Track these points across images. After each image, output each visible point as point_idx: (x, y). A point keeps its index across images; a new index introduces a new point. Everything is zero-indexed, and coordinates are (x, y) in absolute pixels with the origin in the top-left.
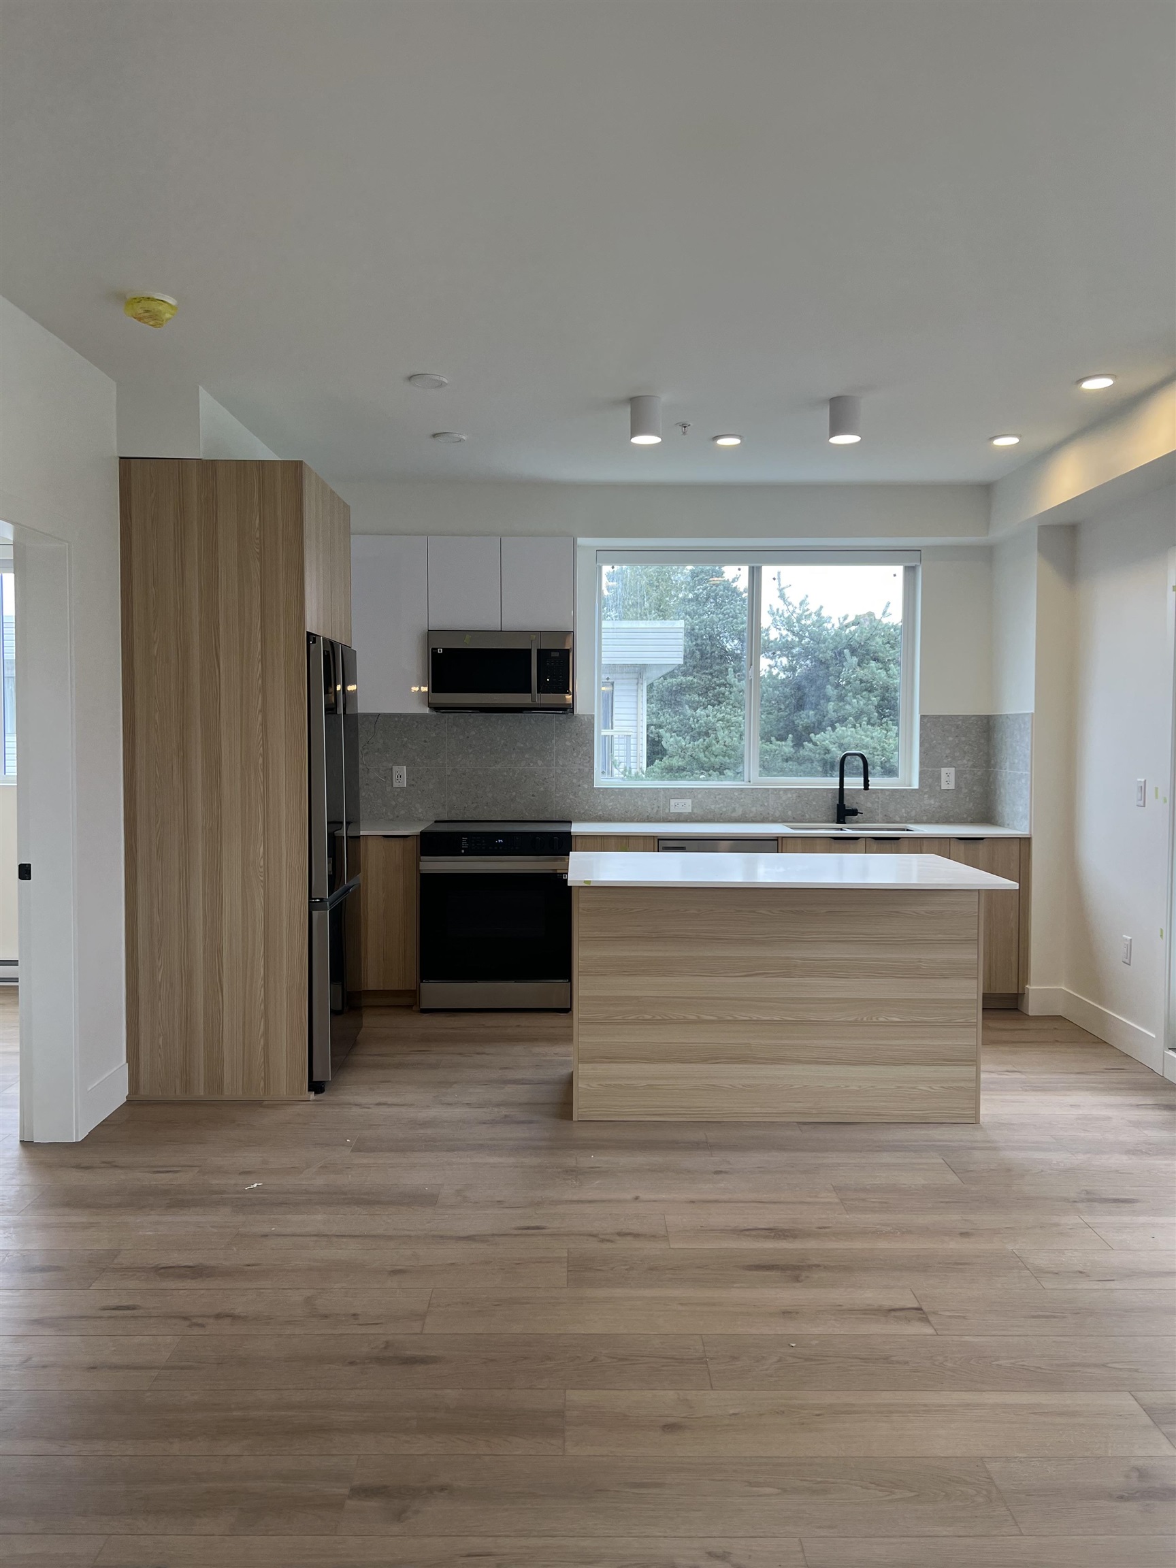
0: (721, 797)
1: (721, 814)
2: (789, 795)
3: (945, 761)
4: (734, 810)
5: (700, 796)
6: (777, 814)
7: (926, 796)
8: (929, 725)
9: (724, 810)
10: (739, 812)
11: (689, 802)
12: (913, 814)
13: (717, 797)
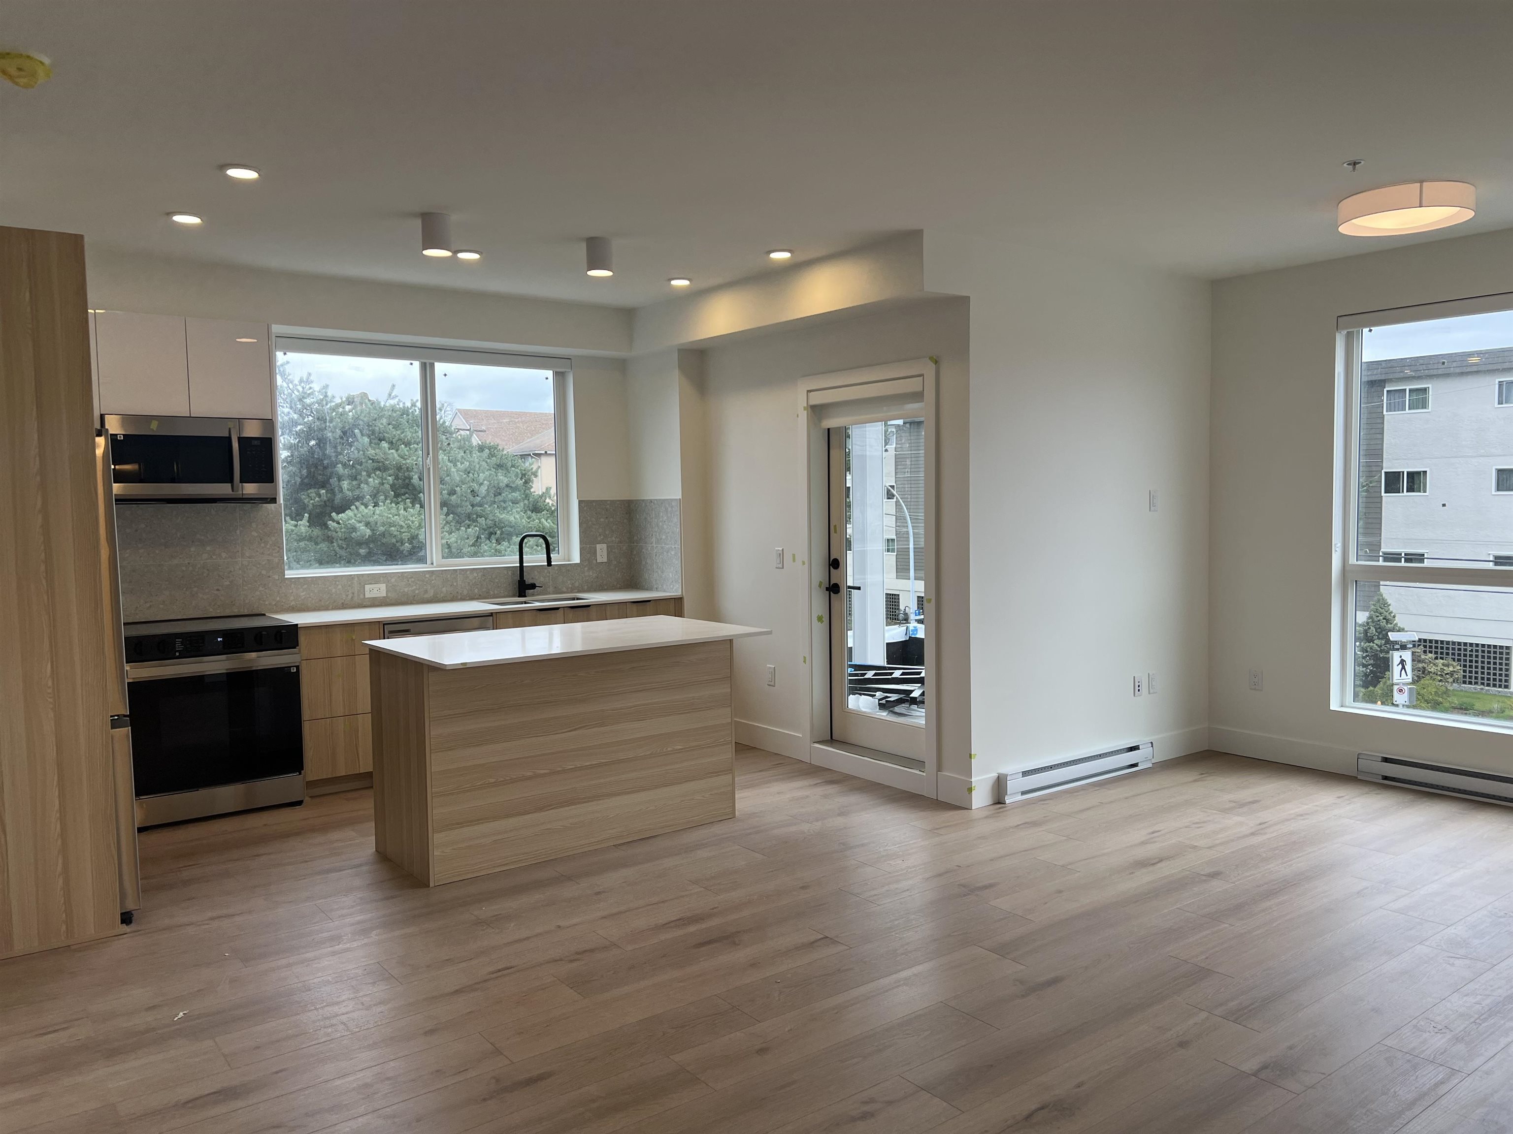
0: (413, 580)
1: (415, 596)
2: (475, 575)
3: (599, 539)
4: (426, 592)
5: (393, 580)
6: (465, 592)
7: (586, 569)
8: (585, 508)
9: (417, 592)
10: (431, 594)
11: (383, 587)
12: (577, 584)
13: (410, 580)
